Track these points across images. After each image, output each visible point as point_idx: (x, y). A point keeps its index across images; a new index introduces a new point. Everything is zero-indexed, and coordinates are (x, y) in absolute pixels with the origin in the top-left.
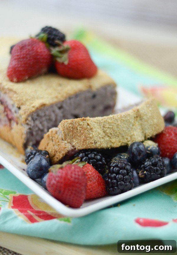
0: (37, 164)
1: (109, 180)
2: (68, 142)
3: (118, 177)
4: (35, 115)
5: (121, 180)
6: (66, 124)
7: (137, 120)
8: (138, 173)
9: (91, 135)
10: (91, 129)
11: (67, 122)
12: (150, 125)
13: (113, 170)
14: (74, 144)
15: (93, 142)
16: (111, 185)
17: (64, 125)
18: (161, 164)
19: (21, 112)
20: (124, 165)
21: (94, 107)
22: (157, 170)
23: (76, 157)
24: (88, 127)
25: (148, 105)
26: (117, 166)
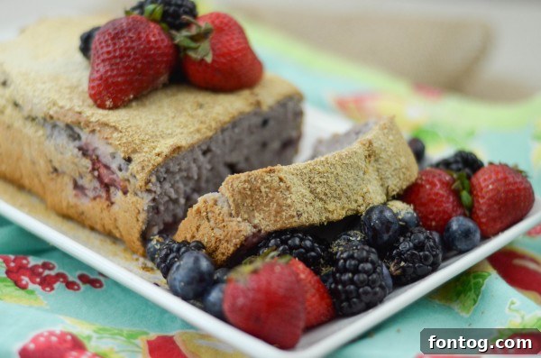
0: (191, 270)
1: (340, 287)
2: (244, 220)
3: (359, 280)
4: (163, 170)
5: (363, 283)
6: (237, 182)
7: (370, 162)
8: (388, 268)
9: (289, 201)
10: (288, 188)
11: (237, 178)
12: (395, 169)
13: (344, 266)
14: (256, 221)
15: (295, 214)
16: (343, 297)
17: (232, 185)
18: (432, 244)
19: (134, 167)
20: (365, 253)
21: (264, 145)
22: (426, 257)
23: (261, 247)
24: (282, 184)
25: (386, 131)
26: (351, 257)
